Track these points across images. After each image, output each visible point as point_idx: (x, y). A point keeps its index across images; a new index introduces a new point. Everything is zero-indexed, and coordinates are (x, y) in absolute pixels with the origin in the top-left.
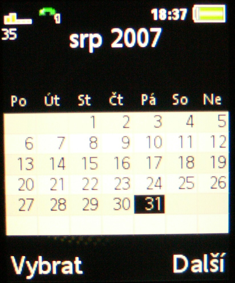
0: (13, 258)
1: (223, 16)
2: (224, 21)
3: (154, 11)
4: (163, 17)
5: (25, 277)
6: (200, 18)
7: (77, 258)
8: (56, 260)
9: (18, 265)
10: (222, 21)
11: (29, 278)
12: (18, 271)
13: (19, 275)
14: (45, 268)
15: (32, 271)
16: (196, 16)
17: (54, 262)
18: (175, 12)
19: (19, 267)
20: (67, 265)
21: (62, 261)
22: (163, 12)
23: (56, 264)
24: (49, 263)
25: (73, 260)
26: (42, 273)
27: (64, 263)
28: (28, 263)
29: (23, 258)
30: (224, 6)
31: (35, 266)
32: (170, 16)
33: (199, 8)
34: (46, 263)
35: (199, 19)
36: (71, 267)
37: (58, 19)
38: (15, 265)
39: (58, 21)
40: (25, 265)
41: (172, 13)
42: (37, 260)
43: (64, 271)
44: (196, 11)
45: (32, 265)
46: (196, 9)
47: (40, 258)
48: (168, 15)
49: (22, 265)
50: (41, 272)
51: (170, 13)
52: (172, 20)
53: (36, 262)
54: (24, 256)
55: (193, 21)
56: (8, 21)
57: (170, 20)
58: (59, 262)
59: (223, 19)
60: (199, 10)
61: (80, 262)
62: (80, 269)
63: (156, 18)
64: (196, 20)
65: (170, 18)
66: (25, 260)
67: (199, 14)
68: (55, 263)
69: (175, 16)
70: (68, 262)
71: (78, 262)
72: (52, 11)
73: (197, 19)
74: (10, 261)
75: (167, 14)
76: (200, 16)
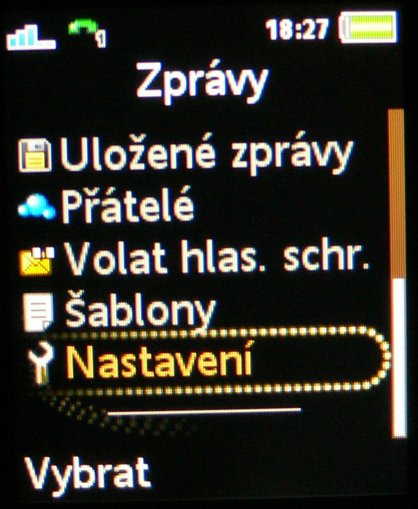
0: (28, 460)
1: (392, 31)
2: (394, 40)
3: (271, 24)
4: (286, 33)
5: (51, 494)
6: (352, 36)
7: (141, 460)
8: (104, 464)
9: (38, 473)
10: (390, 39)
11: (56, 495)
12: (38, 483)
13: (38, 490)
14: (84, 477)
15: (63, 483)
16: (344, 33)
17: (101, 467)
18: (308, 24)
19: (40, 476)
20: (124, 472)
21: (114, 465)
22: (286, 25)
23: (105, 471)
24: (91, 468)
25: (133, 464)
26: (80, 486)
27: (118, 468)
28: (55, 468)
29: (47, 460)
30: (393, 14)
31: (68, 473)
32: (299, 31)
33: (350, 17)
34: (87, 468)
35: (350, 37)
36: (129, 475)
37: (101, 39)
38: (32, 472)
39: (102, 44)
40: (50, 473)
41: (303, 27)
42: (71, 463)
43: (118, 482)
44: (344, 22)
45: (62, 473)
47: (76, 460)
48: (295, 31)
49: (43, 472)
50: (78, 484)
51: (299, 27)
52: (303, 40)
53: (69, 468)
54: (47, 456)
55: (340, 40)
56: (13, 43)
57: (299, 40)
58: (109, 467)
59: (392, 37)
60: (350, 21)
61: (146, 467)
62: (147, 478)
63: (274, 37)
65: (299, 36)
66: (50, 465)
67: (350, 28)
68: (102, 469)
70: (125, 467)
71: (142, 466)
72: (91, 26)
73: (346, 38)
74: (24, 465)
75: (294, 28)
76: (351, 31)
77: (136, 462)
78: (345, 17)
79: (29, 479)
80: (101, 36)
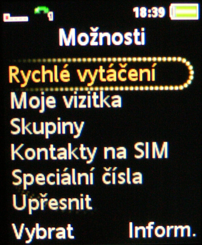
0: (14, 225)
1: (196, 14)
2: (197, 18)
3: (136, 9)
4: (143, 14)
5: (25, 242)
7: (69, 225)
8: (51, 227)
9: (18, 231)
10: (195, 18)
11: (27, 242)
12: (19, 236)
13: (19, 240)
14: (41, 233)
15: (31, 236)
16: (172, 14)
17: (49, 229)
18: (154, 10)
19: (20, 233)
20: (61, 231)
21: (56, 228)
22: (143, 10)
23: (51, 231)
24: (45, 229)
25: (65, 227)
26: (39, 238)
27: (58, 229)
28: (27, 229)
29: (23, 225)
30: (197, 5)
31: (33, 232)
32: (150, 13)
33: (175, 6)
34: (43, 229)
35: (175, 17)
36: (64, 233)
38: (16, 231)
39: (51, 19)
40: (24, 231)
41: (152, 11)
42: (35, 227)
43: (58, 236)
44: (172, 9)
45: (30, 231)
46: (173, 7)
47: (37, 225)
48: (148, 13)
49: (21, 231)
51: (150, 11)
52: (152, 18)
53: (34, 229)
54: (23, 223)
55: (170, 18)
56: (7, 18)
57: (149, 18)
58: (54, 229)
59: (196, 17)
60: (175, 8)
61: (72, 229)
62: (72, 235)
63: (137, 16)
64: (173, 17)
65: (150, 16)
66: (24, 227)
67: (175, 12)
68: (50, 230)
69: (154, 14)
70: (62, 229)
71: (70, 228)
72: (46, 10)
74: (12, 227)
75: (147, 11)
76: (176, 13)
77: (67, 226)
78: (173, 6)
79: (14, 234)
80: (51, 15)
